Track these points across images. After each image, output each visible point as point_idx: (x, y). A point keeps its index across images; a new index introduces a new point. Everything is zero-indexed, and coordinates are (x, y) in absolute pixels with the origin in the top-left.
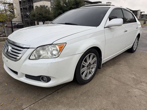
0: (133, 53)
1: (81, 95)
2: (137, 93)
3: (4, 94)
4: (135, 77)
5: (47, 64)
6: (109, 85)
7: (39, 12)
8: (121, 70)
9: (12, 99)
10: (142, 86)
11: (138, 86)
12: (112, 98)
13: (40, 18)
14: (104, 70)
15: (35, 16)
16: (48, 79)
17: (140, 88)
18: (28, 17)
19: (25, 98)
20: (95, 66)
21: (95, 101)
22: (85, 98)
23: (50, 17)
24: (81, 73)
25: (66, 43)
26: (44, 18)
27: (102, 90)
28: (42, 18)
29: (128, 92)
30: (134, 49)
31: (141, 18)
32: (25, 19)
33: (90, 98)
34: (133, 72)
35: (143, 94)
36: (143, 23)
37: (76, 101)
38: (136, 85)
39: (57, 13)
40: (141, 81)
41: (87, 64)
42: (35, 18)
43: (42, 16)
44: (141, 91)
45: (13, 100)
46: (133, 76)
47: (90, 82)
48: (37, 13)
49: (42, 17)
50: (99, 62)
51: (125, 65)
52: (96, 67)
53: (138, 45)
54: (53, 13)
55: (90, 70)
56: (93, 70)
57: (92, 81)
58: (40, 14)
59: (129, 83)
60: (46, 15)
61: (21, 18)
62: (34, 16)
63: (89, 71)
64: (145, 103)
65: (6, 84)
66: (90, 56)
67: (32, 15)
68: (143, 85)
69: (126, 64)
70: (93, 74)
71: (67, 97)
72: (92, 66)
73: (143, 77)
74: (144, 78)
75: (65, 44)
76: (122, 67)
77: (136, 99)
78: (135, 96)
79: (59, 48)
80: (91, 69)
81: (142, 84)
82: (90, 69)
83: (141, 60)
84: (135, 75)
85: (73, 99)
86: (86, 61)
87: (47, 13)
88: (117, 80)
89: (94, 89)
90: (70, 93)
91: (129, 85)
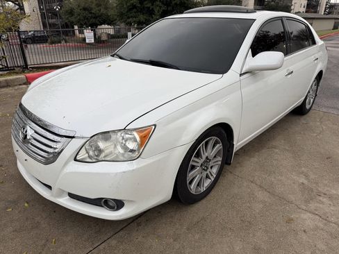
0: (305, 117)
1: (188, 229)
2: (308, 222)
3: (25, 230)
4: (305, 182)
5: (116, 174)
6: (248, 204)
7: (83, 5)
8: (275, 162)
9: (43, 242)
10: (321, 206)
11: (312, 206)
12: (254, 235)
13: (85, 17)
14: (239, 163)
15: (73, 15)
16: (119, 204)
17: (315, 210)
18: (57, 15)
19: (69, 238)
20: (217, 161)
21: (218, 245)
22: (197, 236)
23: (109, 16)
24: (188, 182)
25: (155, 125)
26: (95, 18)
27: (233, 217)
28: (91, 18)
29: (290, 221)
30: (308, 107)
31: (329, 13)
32: (51, 21)
33: (207, 237)
34: (303, 169)
35: (321, 225)
36: (332, 28)
37: (177, 246)
38: (307, 202)
39: (125, 6)
40: (320, 192)
41: (201, 161)
42: (72, 19)
43: (91, 13)
44: (317, 217)
45: (45, 245)
46: (303, 180)
47: (208, 197)
48: (79, 6)
49: (90, 15)
50: (228, 151)
51: (285, 149)
52: (220, 163)
53: (316, 95)
54: (115, 5)
55: (208, 172)
56: (215, 170)
57: (212, 193)
58: (85, 9)
59: (292, 198)
60: (100, 10)
61: (40, 18)
62: (71, 12)
63: (204, 174)
64: (324, 247)
65: (26, 205)
66: (207, 144)
67: (67, 11)
68: (323, 203)
69: (287, 148)
70: (213, 179)
71: (159, 236)
72: (211, 164)
73: (324, 182)
74: (326, 185)
75: (154, 127)
76: (279, 155)
77: (305, 237)
78: (304, 231)
79: (141, 137)
80: (209, 169)
81: (321, 198)
82: (206, 170)
83: (321, 136)
84: (307, 176)
85: (172, 240)
86: (198, 155)
87: (101, 5)
88: (266, 190)
89: (215, 215)
90: (164, 225)
91: (292, 203)
